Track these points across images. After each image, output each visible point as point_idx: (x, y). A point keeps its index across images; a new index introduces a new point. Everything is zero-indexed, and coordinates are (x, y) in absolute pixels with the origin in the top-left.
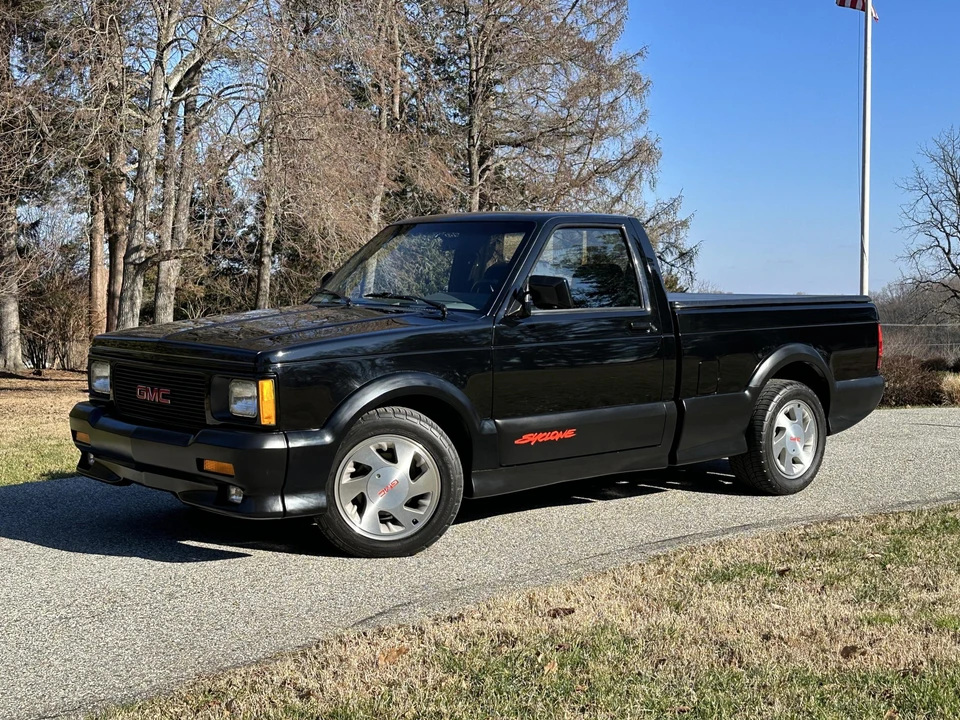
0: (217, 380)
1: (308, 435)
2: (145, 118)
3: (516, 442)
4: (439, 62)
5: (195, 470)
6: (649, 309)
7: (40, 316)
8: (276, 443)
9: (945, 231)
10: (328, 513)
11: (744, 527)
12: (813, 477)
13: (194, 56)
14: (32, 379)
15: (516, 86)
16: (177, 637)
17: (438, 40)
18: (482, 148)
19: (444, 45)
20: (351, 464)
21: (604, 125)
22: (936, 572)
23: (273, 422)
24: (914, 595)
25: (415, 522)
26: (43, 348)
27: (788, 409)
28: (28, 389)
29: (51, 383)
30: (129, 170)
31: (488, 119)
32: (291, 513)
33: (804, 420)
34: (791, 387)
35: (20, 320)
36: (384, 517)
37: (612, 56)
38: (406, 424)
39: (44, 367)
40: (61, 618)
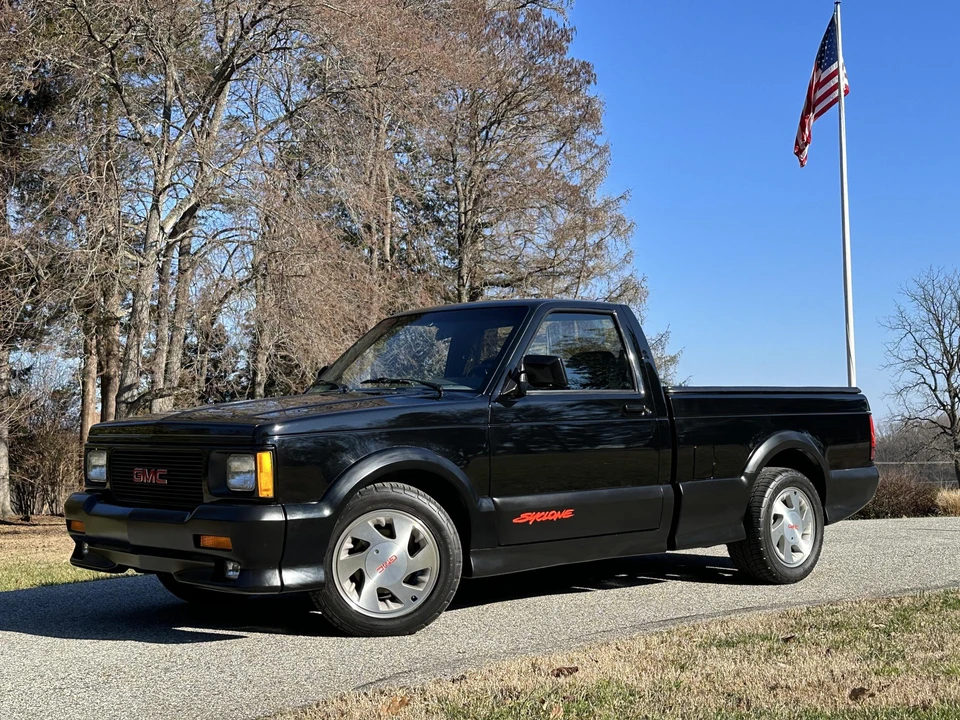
0: (215, 455)
1: (306, 508)
2: (140, 260)
3: (514, 521)
4: (427, 207)
5: (191, 547)
6: (643, 392)
7: (30, 462)
8: (274, 516)
9: (930, 368)
10: (325, 590)
11: (746, 609)
12: (813, 566)
13: (190, 199)
14: (21, 524)
15: (504, 228)
16: (174, 701)
17: (428, 188)
18: (472, 288)
19: (433, 191)
20: (349, 539)
21: (591, 264)
22: (942, 637)
23: (270, 494)
24: (920, 655)
25: (414, 599)
26: (32, 494)
27: (785, 496)
28: (16, 533)
29: (40, 528)
30: (123, 314)
31: (478, 261)
32: (289, 588)
33: (801, 508)
34: (785, 474)
35: (10, 466)
36: (383, 594)
37: (597, 198)
38: (403, 498)
39: (32, 513)
40: (55, 689)
